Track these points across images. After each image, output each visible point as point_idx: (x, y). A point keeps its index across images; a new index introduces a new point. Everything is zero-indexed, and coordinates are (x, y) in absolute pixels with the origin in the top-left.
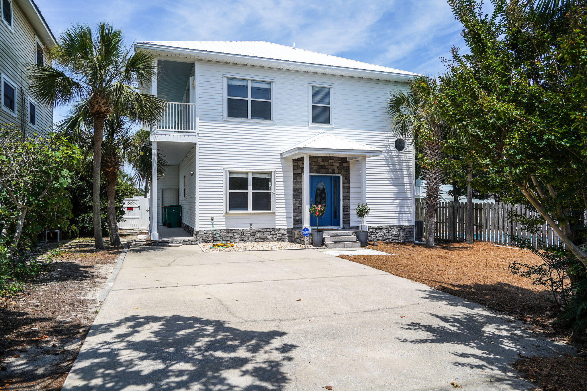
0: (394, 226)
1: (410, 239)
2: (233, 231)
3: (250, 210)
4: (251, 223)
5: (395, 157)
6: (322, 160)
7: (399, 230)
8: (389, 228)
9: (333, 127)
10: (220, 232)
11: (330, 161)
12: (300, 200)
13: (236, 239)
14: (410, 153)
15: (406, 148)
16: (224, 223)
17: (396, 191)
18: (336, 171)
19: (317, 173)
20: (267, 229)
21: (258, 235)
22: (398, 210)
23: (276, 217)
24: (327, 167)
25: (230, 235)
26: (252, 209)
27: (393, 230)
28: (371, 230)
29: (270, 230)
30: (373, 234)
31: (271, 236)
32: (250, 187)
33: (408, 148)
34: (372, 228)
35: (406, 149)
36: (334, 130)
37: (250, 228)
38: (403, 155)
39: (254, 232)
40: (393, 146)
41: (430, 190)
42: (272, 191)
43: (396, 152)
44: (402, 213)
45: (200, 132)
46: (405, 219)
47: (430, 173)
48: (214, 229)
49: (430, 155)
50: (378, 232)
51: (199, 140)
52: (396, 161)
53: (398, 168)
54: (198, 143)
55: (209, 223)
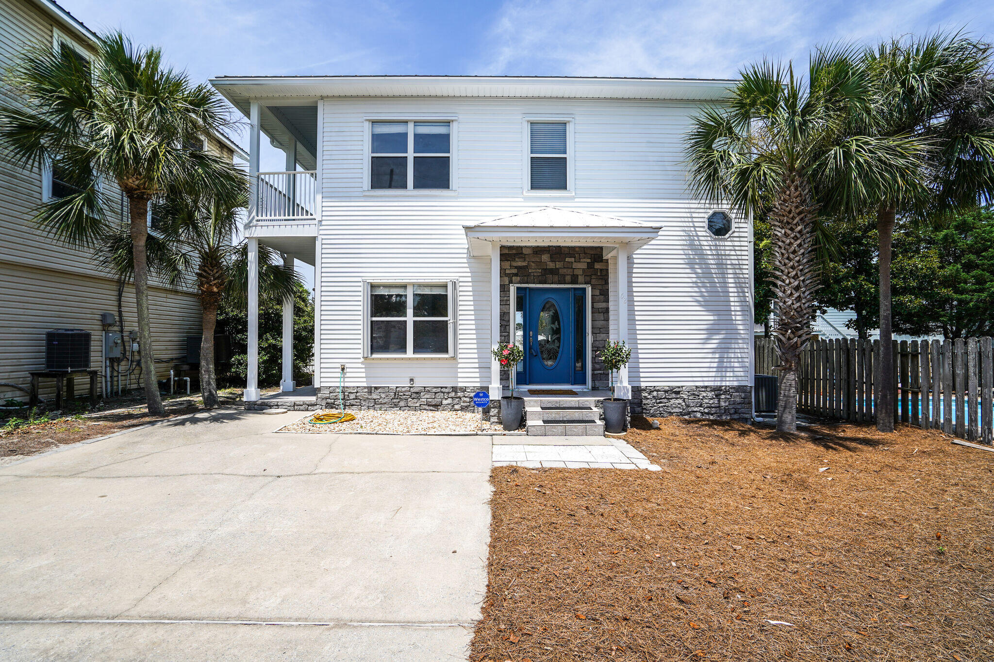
0: (706, 387)
1: (743, 413)
2: (379, 391)
3: (410, 353)
4: (412, 375)
5: (707, 248)
6: (551, 257)
7: (716, 396)
8: (695, 392)
9: (574, 194)
10: (355, 391)
11: (567, 259)
12: (506, 334)
13: (385, 403)
14: (742, 239)
15: (733, 229)
16: (364, 375)
17: (711, 318)
18: (581, 279)
19: (540, 283)
20: (442, 388)
21: (424, 399)
22: (717, 355)
23: (460, 366)
24: (561, 271)
25: (374, 396)
26: (414, 352)
27: (704, 394)
28: (655, 393)
29: (447, 390)
30: (660, 403)
31: (449, 401)
32: (410, 311)
33: (737, 230)
34: (658, 391)
35: (734, 232)
36: (576, 200)
37: (409, 385)
38: (726, 243)
39: (417, 393)
40: (703, 227)
41: (785, 314)
42: (449, 318)
43: (709, 239)
44: (725, 360)
45: (324, 218)
46: (731, 374)
47: (784, 277)
48: (347, 385)
49: (784, 239)
50: (671, 399)
51: (322, 232)
52: (710, 257)
53: (716, 271)
54: (320, 237)
55: (339, 375)
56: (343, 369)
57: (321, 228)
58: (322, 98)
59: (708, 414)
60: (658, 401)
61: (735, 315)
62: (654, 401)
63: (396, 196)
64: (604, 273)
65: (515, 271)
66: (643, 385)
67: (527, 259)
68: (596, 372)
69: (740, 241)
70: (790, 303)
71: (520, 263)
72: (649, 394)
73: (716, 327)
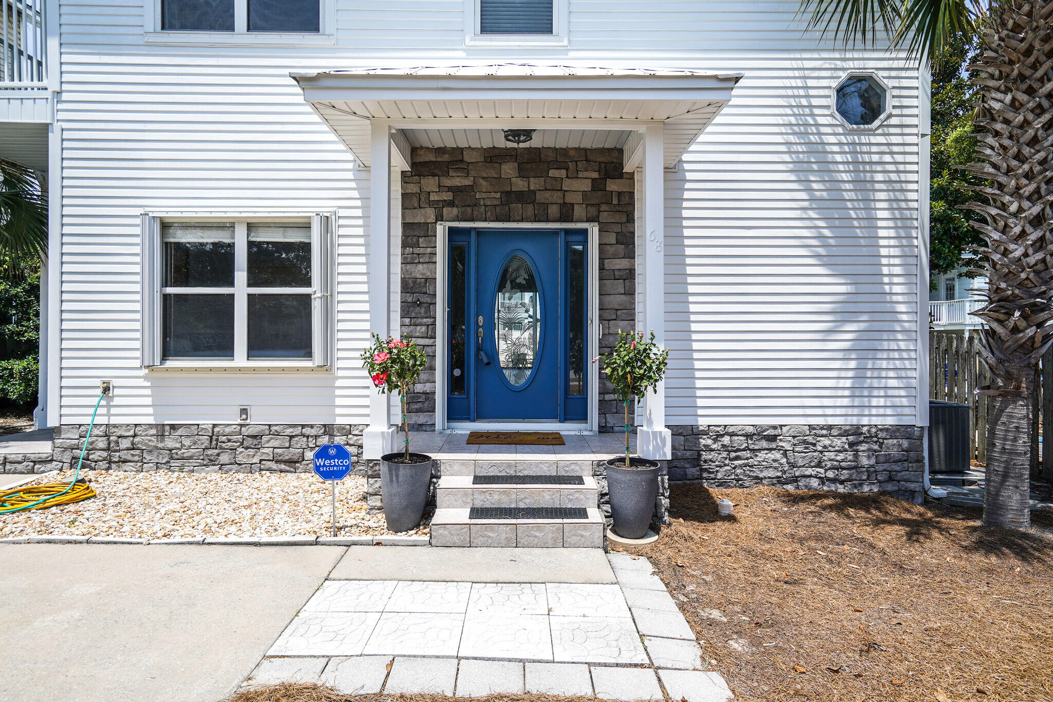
0: (830, 427)
1: (907, 481)
2: (179, 432)
3: (240, 357)
4: (245, 402)
5: (836, 149)
6: (520, 169)
7: (851, 445)
8: (808, 437)
9: (565, 43)
10: (131, 433)
11: (552, 173)
12: (429, 321)
13: (191, 458)
14: (906, 130)
15: (889, 109)
16: (149, 401)
17: (843, 289)
18: (579, 211)
19: (498, 220)
20: (303, 426)
21: (270, 446)
22: (853, 364)
23: (339, 383)
24: (541, 197)
25: (170, 443)
26: (249, 356)
27: (826, 442)
28: (726, 440)
29: (313, 432)
30: (737, 458)
32: (241, 275)
33: (895, 112)
34: (732, 435)
35: (890, 116)
36: (572, 54)
37: (239, 421)
38: (874, 140)
39: (254, 437)
40: (828, 107)
41: (1006, 277)
42: (315, 289)
43: (840, 130)
44: (869, 374)
45: (65, 87)
46: (882, 402)
47: (1007, 199)
48: (114, 420)
49: (1010, 115)
50: (759, 450)
51: (61, 116)
52: (841, 167)
53: (852, 195)
54: (57, 126)
55: (95, 401)
56: (106, 390)
57: (60, 106)
59: (834, 481)
60: (733, 455)
61: (891, 284)
62: (724, 454)
63: (212, 46)
64: (625, 199)
65: (447, 196)
66: (703, 422)
67: (473, 173)
68: (608, 397)
69: (902, 134)
70: (1018, 253)
71: (458, 181)
72: (715, 441)
73: (851, 307)
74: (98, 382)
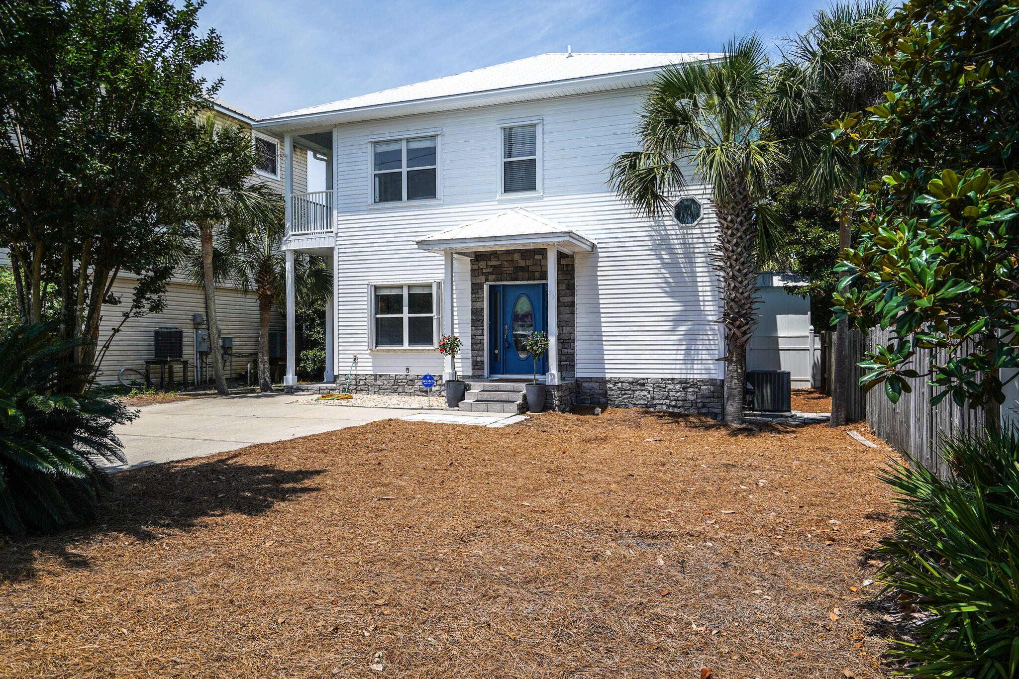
0: (673, 379)
1: (713, 408)
2: (383, 378)
3: (406, 346)
4: (407, 365)
5: (674, 237)
6: (522, 256)
7: (684, 388)
8: (661, 384)
9: (542, 194)
10: (365, 378)
11: (536, 257)
12: (482, 328)
13: (387, 389)
14: (710, 226)
15: (702, 215)
16: (371, 364)
17: (679, 308)
19: (512, 280)
21: (418, 384)
22: (684, 347)
24: (531, 268)
25: (379, 383)
26: (410, 344)
27: (671, 387)
28: (620, 385)
29: (435, 378)
30: (625, 394)
31: (437, 388)
32: (406, 309)
33: (705, 216)
34: (622, 382)
35: (703, 219)
36: (545, 199)
37: (406, 373)
38: (694, 231)
39: (412, 380)
40: (671, 216)
42: (434, 314)
43: (677, 227)
44: (693, 352)
45: (340, 231)
46: (699, 367)
48: (358, 373)
50: (636, 390)
51: (338, 243)
52: (677, 246)
53: (683, 260)
54: (337, 247)
55: (351, 364)
56: (355, 359)
57: (338, 239)
58: (336, 126)
59: (674, 407)
60: (623, 392)
61: (704, 305)
62: (619, 392)
63: (394, 208)
64: (570, 268)
65: (490, 270)
66: (608, 376)
67: (501, 259)
68: (562, 363)
69: (707, 228)
71: (494, 263)
72: (614, 385)
73: (682, 318)
74: (352, 356)
